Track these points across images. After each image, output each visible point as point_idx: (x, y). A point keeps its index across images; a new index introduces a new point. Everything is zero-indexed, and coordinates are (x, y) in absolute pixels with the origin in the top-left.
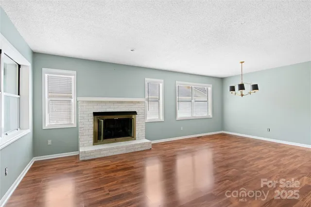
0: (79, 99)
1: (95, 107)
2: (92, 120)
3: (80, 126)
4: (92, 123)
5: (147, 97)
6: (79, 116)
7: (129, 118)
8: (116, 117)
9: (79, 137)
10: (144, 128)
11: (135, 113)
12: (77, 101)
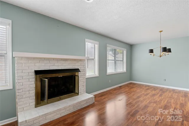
0: (16, 54)
1: (37, 64)
2: (34, 80)
3: (17, 87)
4: (33, 83)
5: (86, 56)
6: (16, 75)
7: (73, 75)
8: (60, 75)
9: (17, 100)
10: (85, 84)
11: (77, 70)
12: (13, 58)
